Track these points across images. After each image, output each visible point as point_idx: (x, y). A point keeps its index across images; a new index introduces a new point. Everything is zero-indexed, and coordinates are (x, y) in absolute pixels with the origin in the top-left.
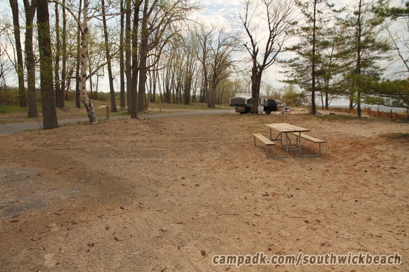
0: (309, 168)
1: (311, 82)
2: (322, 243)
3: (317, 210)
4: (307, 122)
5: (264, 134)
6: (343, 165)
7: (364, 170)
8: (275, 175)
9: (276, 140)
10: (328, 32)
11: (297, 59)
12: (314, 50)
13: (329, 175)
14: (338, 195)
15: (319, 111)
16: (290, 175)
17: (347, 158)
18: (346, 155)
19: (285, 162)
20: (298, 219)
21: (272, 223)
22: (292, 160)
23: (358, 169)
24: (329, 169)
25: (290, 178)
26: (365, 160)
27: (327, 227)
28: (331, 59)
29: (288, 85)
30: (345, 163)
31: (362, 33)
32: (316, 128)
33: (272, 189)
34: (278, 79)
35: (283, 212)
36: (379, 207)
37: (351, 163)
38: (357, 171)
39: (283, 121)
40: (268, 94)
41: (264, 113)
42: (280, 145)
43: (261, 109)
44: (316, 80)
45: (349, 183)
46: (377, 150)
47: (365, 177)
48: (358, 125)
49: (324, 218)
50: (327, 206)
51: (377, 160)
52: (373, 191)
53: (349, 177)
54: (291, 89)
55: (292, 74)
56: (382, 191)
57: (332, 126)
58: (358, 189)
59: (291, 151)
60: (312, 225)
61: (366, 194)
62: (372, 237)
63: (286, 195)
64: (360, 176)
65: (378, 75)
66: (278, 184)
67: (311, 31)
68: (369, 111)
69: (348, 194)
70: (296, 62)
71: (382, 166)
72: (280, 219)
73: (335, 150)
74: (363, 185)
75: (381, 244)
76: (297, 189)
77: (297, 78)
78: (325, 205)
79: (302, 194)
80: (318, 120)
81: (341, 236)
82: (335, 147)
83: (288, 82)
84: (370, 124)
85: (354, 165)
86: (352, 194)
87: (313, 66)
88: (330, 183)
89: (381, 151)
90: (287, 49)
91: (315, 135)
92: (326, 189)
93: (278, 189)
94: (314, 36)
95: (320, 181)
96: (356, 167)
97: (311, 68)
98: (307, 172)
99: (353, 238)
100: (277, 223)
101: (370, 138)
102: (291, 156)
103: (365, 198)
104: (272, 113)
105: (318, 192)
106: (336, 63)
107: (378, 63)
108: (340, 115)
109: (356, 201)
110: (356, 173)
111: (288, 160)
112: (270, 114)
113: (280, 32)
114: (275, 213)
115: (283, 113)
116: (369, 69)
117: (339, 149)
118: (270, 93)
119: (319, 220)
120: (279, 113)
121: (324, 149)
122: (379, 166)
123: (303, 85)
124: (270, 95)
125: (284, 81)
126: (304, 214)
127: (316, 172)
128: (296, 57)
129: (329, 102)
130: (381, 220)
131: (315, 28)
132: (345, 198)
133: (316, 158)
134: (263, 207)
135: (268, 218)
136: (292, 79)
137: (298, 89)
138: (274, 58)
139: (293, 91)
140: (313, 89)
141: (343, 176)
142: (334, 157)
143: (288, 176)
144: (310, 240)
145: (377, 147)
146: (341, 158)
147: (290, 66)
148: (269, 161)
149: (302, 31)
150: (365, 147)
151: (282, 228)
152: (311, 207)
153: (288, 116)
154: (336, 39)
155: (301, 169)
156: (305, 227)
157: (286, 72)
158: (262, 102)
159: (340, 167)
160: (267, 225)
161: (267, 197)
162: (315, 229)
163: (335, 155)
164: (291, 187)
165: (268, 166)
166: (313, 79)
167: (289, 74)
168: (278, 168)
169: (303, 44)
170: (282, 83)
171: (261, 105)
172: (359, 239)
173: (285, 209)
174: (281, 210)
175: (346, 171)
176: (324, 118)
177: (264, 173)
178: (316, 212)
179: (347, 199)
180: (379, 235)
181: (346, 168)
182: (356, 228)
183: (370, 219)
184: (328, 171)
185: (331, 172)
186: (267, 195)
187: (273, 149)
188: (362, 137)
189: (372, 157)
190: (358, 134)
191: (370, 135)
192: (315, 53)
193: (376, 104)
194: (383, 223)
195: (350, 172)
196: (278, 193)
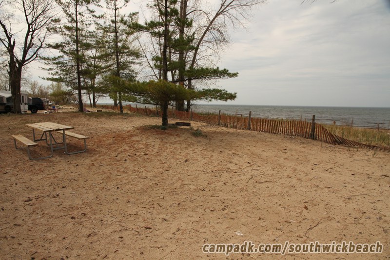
0: (75, 165)
1: (77, 81)
2: (88, 234)
3: (83, 204)
4: (75, 120)
5: (28, 135)
6: (107, 157)
7: (124, 159)
8: (40, 177)
9: (41, 140)
10: (90, 35)
11: (61, 57)
12: (77, 50)
13: (94, 168)
14: (102, 186)
15: (87, 109)
16: (56, 175)
17: (110, 151)
18: (110, 148)
19: (51, 162)
20: (64, 217)
21: (36, 229)
22: (59, 159)
23: (119, 159)
24: (95, 163)
25: (55, 177)
26: (125, 150)
27: (93, 218)
28: (95, 61)
29: (55, 83)
30: (109, 156)
31: (118, 40)
32: (84, 124)
33: (36, 192)
34: (42, 76)
35: (48, 214)
36: (136, 189)
37: (114, 154)
38: (119, 161)
39: (50, 120)
40: (34, 92)
41: (29, 112)
42: (46, 145)
43: (24, 108)
44: (82, 79)
45: (112, 173)
46: (134, 141)
47: (125, 165)
48: (121, 120)
49: (90, 210)
50: (92, 198)
51: (134, 149)
52: (131, 177)
53: (112, 168)
54: (59, 87)
55: (57, 72)
56: (138, 175)
57: (99, 123)
58: (119, 177)
59: (58, 150)
60: (78, 220)
61: (126, 180)
62: (131, 216)
63: (51, 196)
64: (121, 165)
65: (134, 77)
66: (43, 186)
67: (74, 31)
68: (130, 107)
69: (111, 183)
70: (61, 60)
71: (138, 154)
72: (45, 222)
73: (100, 144)
74: (124, 172)
75: (137, 220)
76: (63, 187)
77: (62, 76)
78: (91, 197)
79: (68, 191)
80: (85, 117)
81: (105, 223)
82: (100, 141)
83: (53, 80)
84: (131, 119)
85: (116, 156)
86: (115, 182)
87: (78, 66)
88: (95, 176)
89: (137, 141)
90: (50, 46)
91: (82, 132)
92: (92, 182)
93: (42, 191)
94: (77, 36)
95: (86, 175)
96: (117, 158)
97: (76, 67)
98: (73, 169)
99: (116, 222)
100: (41, 227)
101: (129, 131)
102: (57, 155)
103: (125, 183)
104: (39, 112)
105: (84, 186)
106: (100, 64)
107: (133, 67)
108: (105, 112)
109: (118, 188)
110: (118, 163)
111: (54, 159)
112: (36, 113)
113: (40, 26)
114: (39, 217)
115: (51, 112)
116: (127, 71)
117: (104, 143)
118: (36, 91)
119: (85, 213)
120: (46, 111)
121: (90, 145)
122: (135, 154)
123: (69, 83)
124: (36, 93)
125: (48, 79)
126: (71, 211)
127: (83, 167)
128: (59, 55)
129: (96, 100)
130: (137, 200)
131: (77, 29)
132: (108, 187)
133: (83, 154)
134: (25, 214)
135: (31, 225)
136: (57, 77)
137: (65, 88)
138: (35, 53)
139: (62, 89)
140: (80, 88)
141: (107, 167)
142: (99, 151)
143: (54, 175)
144: (77, 235)
145: (134, 138)
146: (105, 151)
147: (54, 63)
148: (32, 163)
149: (64, 30)
150: (125, 139)
151: (47, 232)
152: (78, 202)
153: (55, 115)
154: (98, 42)
155: (68, 166)
156: (71, 224)
157: (50, 69)
158: (26, 101)
159: (104, 159)
160: (30, 233)
161: (29, 202)
162: (81, 223)
163: (100, 149)
164: (56, 187)
165: (31, 169)
166: (79, 78)
167: (54, 72)
168: (42, 169)
169: (66, 43)
170: (46, 81)
171: (25, 104)
172: (120, 221)
173: (50, 211)
174: (46, 212)
175: (109, 163)
176: (91, 115)
177: (26, 177)
178: (83, 206)
179: (110, 188)
180: (135, 213)
181: (110, 160)
182: (118, 212)
183: (129, 201)
184: (93, 164)
185: (96, 165)
186: (30, 200)
187: (38, 150)
188: (124, 131)
189: (130, 147)
190: (120, 128)
191: (130, 129)
192: (80, 53)
193: (131, 101)
194: (139, 202)
195: (113, 163)
196: (42, 195)
